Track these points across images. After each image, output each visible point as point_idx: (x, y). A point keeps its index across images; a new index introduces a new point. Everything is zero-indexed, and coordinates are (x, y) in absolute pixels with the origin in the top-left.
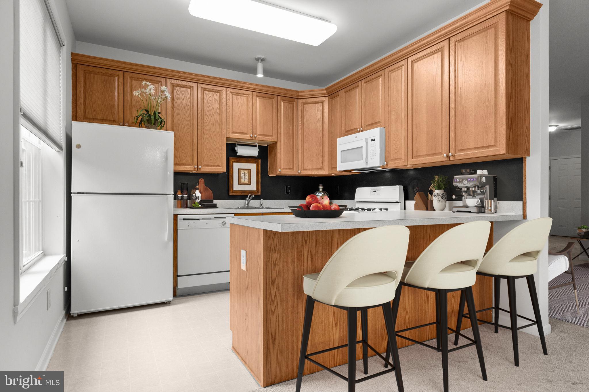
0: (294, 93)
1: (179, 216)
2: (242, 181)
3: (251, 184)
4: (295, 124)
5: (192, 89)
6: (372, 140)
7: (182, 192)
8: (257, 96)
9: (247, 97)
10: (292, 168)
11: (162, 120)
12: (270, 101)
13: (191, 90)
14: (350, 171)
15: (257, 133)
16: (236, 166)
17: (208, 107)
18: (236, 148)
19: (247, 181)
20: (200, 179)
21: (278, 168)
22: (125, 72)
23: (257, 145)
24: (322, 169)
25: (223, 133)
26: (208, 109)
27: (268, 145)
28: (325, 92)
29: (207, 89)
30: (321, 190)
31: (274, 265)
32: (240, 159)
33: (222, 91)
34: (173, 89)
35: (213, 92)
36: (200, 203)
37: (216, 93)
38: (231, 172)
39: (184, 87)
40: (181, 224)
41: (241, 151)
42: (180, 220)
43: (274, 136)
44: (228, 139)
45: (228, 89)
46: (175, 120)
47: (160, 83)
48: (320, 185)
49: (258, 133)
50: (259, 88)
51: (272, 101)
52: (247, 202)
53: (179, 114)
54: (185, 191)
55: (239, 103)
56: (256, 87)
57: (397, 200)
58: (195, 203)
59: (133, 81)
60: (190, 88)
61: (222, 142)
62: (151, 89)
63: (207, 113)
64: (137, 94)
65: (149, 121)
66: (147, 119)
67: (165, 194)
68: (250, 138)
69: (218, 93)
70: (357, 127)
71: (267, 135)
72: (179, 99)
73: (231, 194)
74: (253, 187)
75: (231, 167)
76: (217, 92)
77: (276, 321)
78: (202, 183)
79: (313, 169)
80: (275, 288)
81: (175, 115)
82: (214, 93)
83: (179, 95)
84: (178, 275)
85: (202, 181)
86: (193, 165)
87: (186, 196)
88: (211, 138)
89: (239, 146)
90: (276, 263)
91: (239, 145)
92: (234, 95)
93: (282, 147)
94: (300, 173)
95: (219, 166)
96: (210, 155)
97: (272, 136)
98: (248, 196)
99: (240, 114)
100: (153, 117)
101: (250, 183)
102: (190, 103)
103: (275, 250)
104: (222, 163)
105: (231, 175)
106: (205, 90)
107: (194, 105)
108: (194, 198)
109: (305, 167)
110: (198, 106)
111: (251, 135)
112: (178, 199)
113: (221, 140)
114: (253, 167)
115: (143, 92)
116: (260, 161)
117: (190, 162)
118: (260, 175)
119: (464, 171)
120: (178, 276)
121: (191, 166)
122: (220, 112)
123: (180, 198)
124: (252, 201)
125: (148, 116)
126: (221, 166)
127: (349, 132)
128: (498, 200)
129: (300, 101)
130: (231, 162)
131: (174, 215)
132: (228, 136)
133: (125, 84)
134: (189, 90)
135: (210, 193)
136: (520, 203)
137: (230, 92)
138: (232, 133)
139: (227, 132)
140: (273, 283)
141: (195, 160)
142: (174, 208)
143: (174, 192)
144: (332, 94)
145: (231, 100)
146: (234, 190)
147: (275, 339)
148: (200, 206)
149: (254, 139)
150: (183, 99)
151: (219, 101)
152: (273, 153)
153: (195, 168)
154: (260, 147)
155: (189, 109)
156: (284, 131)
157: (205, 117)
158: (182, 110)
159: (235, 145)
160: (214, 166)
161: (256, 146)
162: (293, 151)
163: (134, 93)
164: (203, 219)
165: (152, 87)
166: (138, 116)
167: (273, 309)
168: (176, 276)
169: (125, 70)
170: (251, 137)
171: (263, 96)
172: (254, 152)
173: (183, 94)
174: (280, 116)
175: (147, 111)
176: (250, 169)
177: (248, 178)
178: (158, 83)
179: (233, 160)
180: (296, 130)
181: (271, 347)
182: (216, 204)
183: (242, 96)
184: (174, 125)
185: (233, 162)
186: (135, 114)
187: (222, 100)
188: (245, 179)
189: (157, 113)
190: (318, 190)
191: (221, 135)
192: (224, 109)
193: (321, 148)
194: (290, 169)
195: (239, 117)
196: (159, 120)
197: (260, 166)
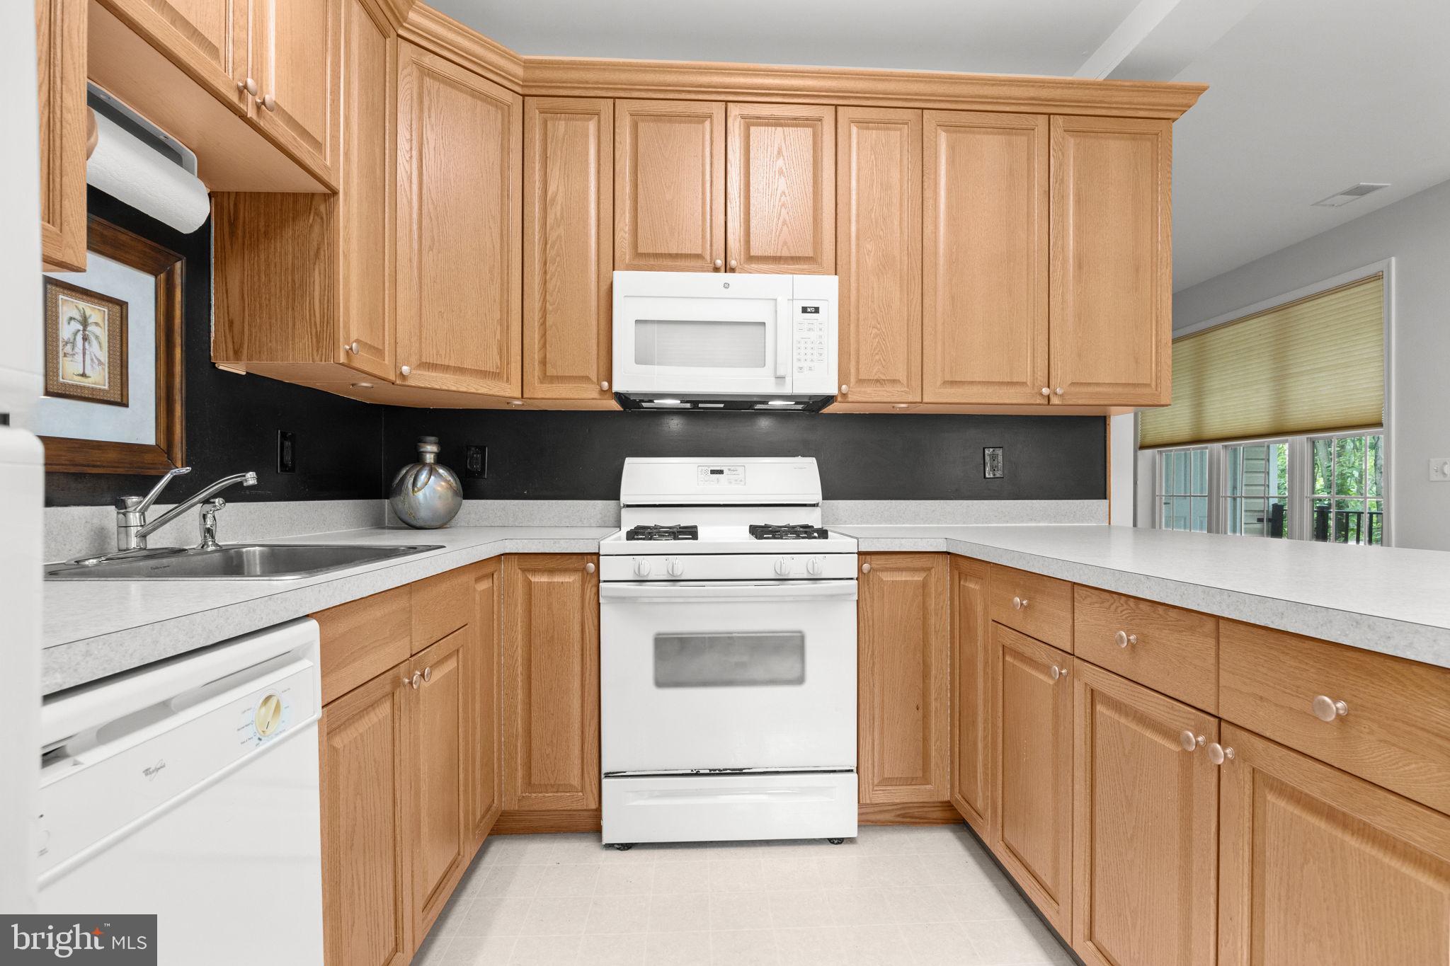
2: (69, 370)
3: (125, 403)
4: (389, 147)
6: (805, 310)
15: (266, 85)
19: (101, 380)
24: (498, 375)
30: (430, 458)
43: (328, 154)
48: (432, 439)
49: (271, 89)
57: (818, 500)
70: (702, 252)
71: (304, 133)
74: (139, 421)
94: (406, 377)
97: (322, 147)
101: (117, 397)
116: (179, 268)
118: (177, 353)
129: (405, 50)
136: (1105, 502)
156: (360, 149)
170: (241, 95)
176: (126, 305)
177: (104, 356)
180: (390, 173)
188: (89, 364)
194: (375, 350)
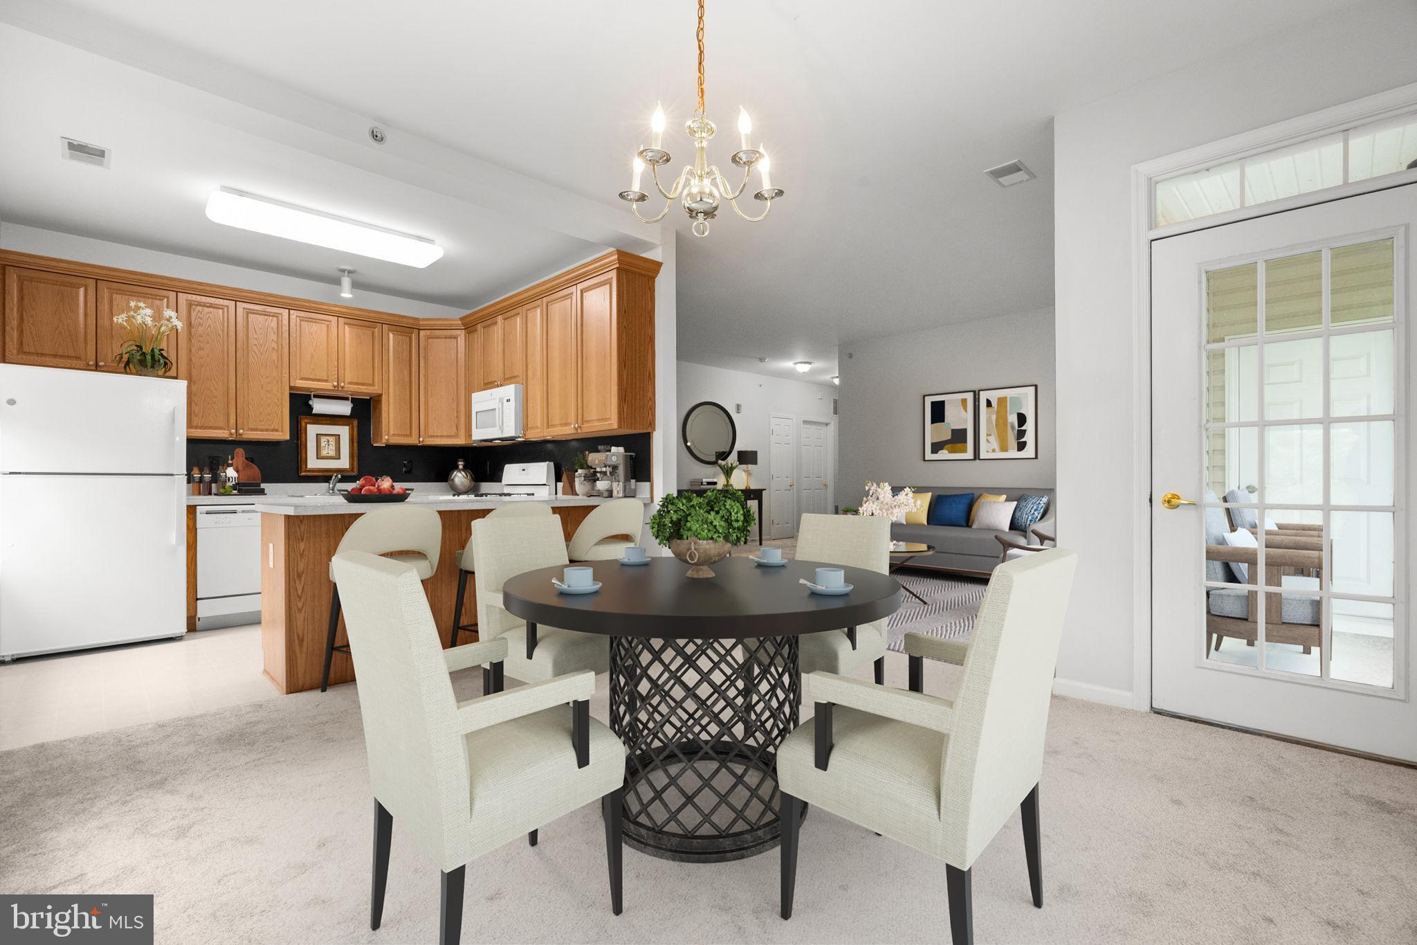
0: (411, 321)
1: (197, 507)
2: (324, 453)
3: (339, 459)
4: (414, 369)
5: (226, 309)
6: (508, 400)
7: (201, 471)
8: (345, 324)
9: (328, 326)
10: (408, 433)
11: (166, 361)
12: (369, 332)
13: (223, 312)
14: (491, 440)
15: (346, 379)
16: (312, 430)
17: (256, 339)
18: (311, 402)
19: (332, 453)
20: (237, 450)
21: (384, 433)
22: (98, 281)
23: (350, 397)
24: (456, 436)
25: (284, 379)
26: (256, 342)
27: (371, 398)
28: (460, 322)
29: (253, 310)
30: (461, 467)
31: (300, 556)
32: (320, 418)
33: (281, 314)
34: (190, 309)
35: (266, 315)
36: (234, 487)
37: (271, 318)
38: (303, 439)
39: (211, 306)
40: (202, 519)
41: (319, 407)
42: (201, 513)
43: (376, 385)
44: (291, 388)
45: (292, 312)
46: (193, 358)
47: (166, 300)
49: (348, 379)
50: (348, 311)
51: (373, 333)
52: (331, 486)
53: (201, 349)
54: (206, 469)
55: (314, 334)
56: (344, 310)
57: (545, 483)
58: (224, 488)
59: (115, 295)
60: (222, 309)
61: (282, 393)
62: (144, 315)
63: (255, 348)
64: (120, 321)
65: (142, 362)
66: (139, 360)
67: (172, 475)
68: (332, 388)
69: (275, 318)
70: (495, 379)
71: (363, 384)
72: (200, 325)
73: (303, 474)
74: (344, 463)
75: (303, 432)
76: (273, 316)
77: (304, 620)
78: (240, 455)
79: (442, 436)
80: (303, 582)
81: (193, 350)
82: (266, 317)
83: (201, 319)
84: (198, 597)
85: (240, 452)
86: (228, 428)
87: (207, 476)
88: (262, 386)
89: (315, 400)
90: (303, 553)
91: (316, 396)
92: (303, 321)
93: (391, 401)
94: (423, 441)
95: (277, 431)
96: (260, 413)
97: (373, 385)
98: (332, 476)
99: (315, 351)
100: (149, 357)
101: (338, 457)
102: (223, 331)
103: (302, 539)
104: (282, 427)
105: (303, 443)
106: (249, 312)
107: (230, 335)
108: (223, 478)
109: (431, 432)
110: (238, 338)
111: (335, 384)
112: (194, 481)
113: (280, 391)
114: (344, 431)
115: (133, 317)
116: (355, 423)
117: (221, 424)
118: (355, 444)
119: (599, 447)
120: (197, 599)
121: (224, 429)
122: (278, 347)
123: (197, 480)
124: (338, 484)
125: (141, 355)
126: (280, 430)
127: (488, 385)
128: (637, 481)
129: (422, 333)
130: (303, 424)
131: (189, 507)
132: (292, 385)
133: (99, 300)
134: (221, 311)
135: (255, 471)
136: (648, 484)
137: (297, 316)
138: (300, 380)
139: (291, 379)
140: (299, 576)
141: (232, 421)
142: (188, 495)
143: (187, 470)
144: (469, 326)
145: (298, 329)
146: (308, 467)
147: (303, 640)
148: (235, 492)
149: (340, 389)
150: (209, 326)
151: (275, 331)
152: (378, 411)
153: (231, 434)
154: (353, 400)
155: (221, 341)
156: (394, 377)
157: (250, 354)
158: (208, 343)
159: (308, 397)
160: (267, 430)
161: (347, 399)
162: (411, 408)
163: (115, 319)
164: (243, 512)
165: (149, 311)
166: (122, 354)
167: (300, 605)
168: (193, 598)
169: (98, 278)
170: (335, 387)
171: (357, 324)
172: (345, 408)
173: (209, 317)
174: (387, 354)
175: (140, 347)
176: (339, 435)
177: (334, 448)
178: (162, 300)
179: (306, 421)
180: (415, 377)
181: (297, 649)
182: (264, 489)
183: (317, 323)
184: (192, 366)
185: (306, 424)
186: (117, 351)
187: (282, 328)
188: (329, 450)
189: (157, 352)
190: (456, 467)
191: (279, 382)
192: (285, 343)
193: (454, 405)
194: (406, 435)
195: (312, 356)
196: (162, 361)
197: (355, 429)
